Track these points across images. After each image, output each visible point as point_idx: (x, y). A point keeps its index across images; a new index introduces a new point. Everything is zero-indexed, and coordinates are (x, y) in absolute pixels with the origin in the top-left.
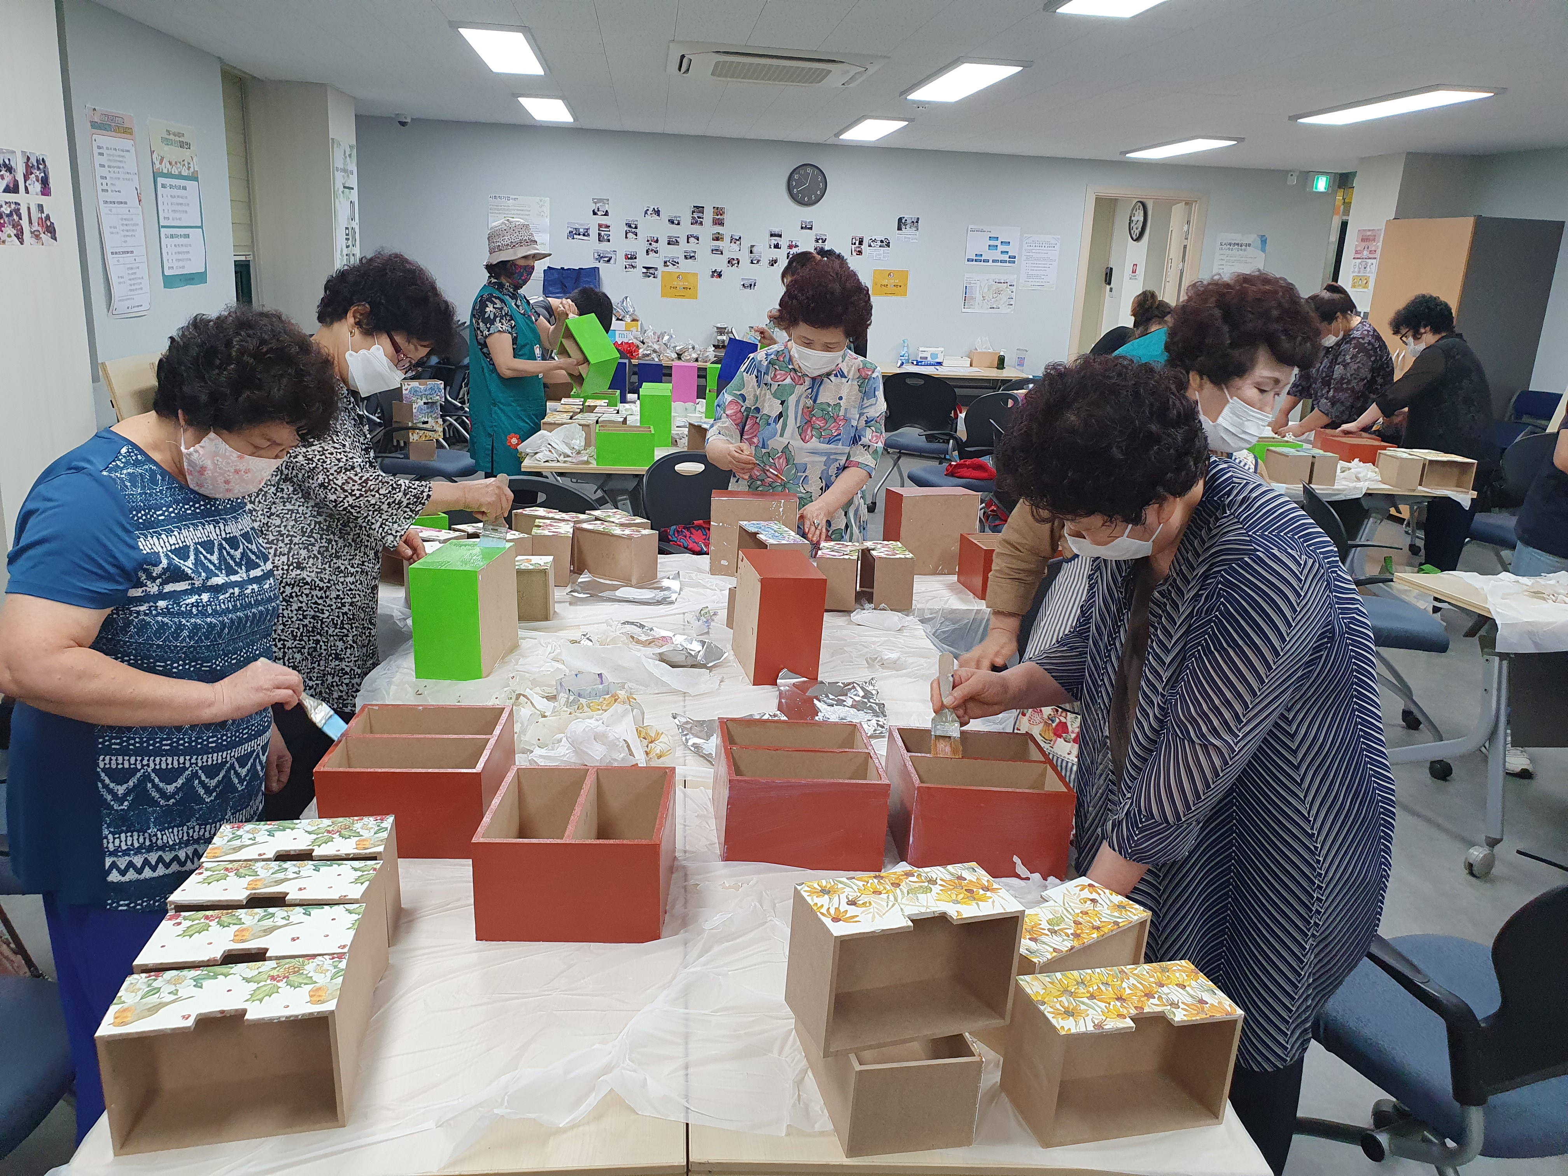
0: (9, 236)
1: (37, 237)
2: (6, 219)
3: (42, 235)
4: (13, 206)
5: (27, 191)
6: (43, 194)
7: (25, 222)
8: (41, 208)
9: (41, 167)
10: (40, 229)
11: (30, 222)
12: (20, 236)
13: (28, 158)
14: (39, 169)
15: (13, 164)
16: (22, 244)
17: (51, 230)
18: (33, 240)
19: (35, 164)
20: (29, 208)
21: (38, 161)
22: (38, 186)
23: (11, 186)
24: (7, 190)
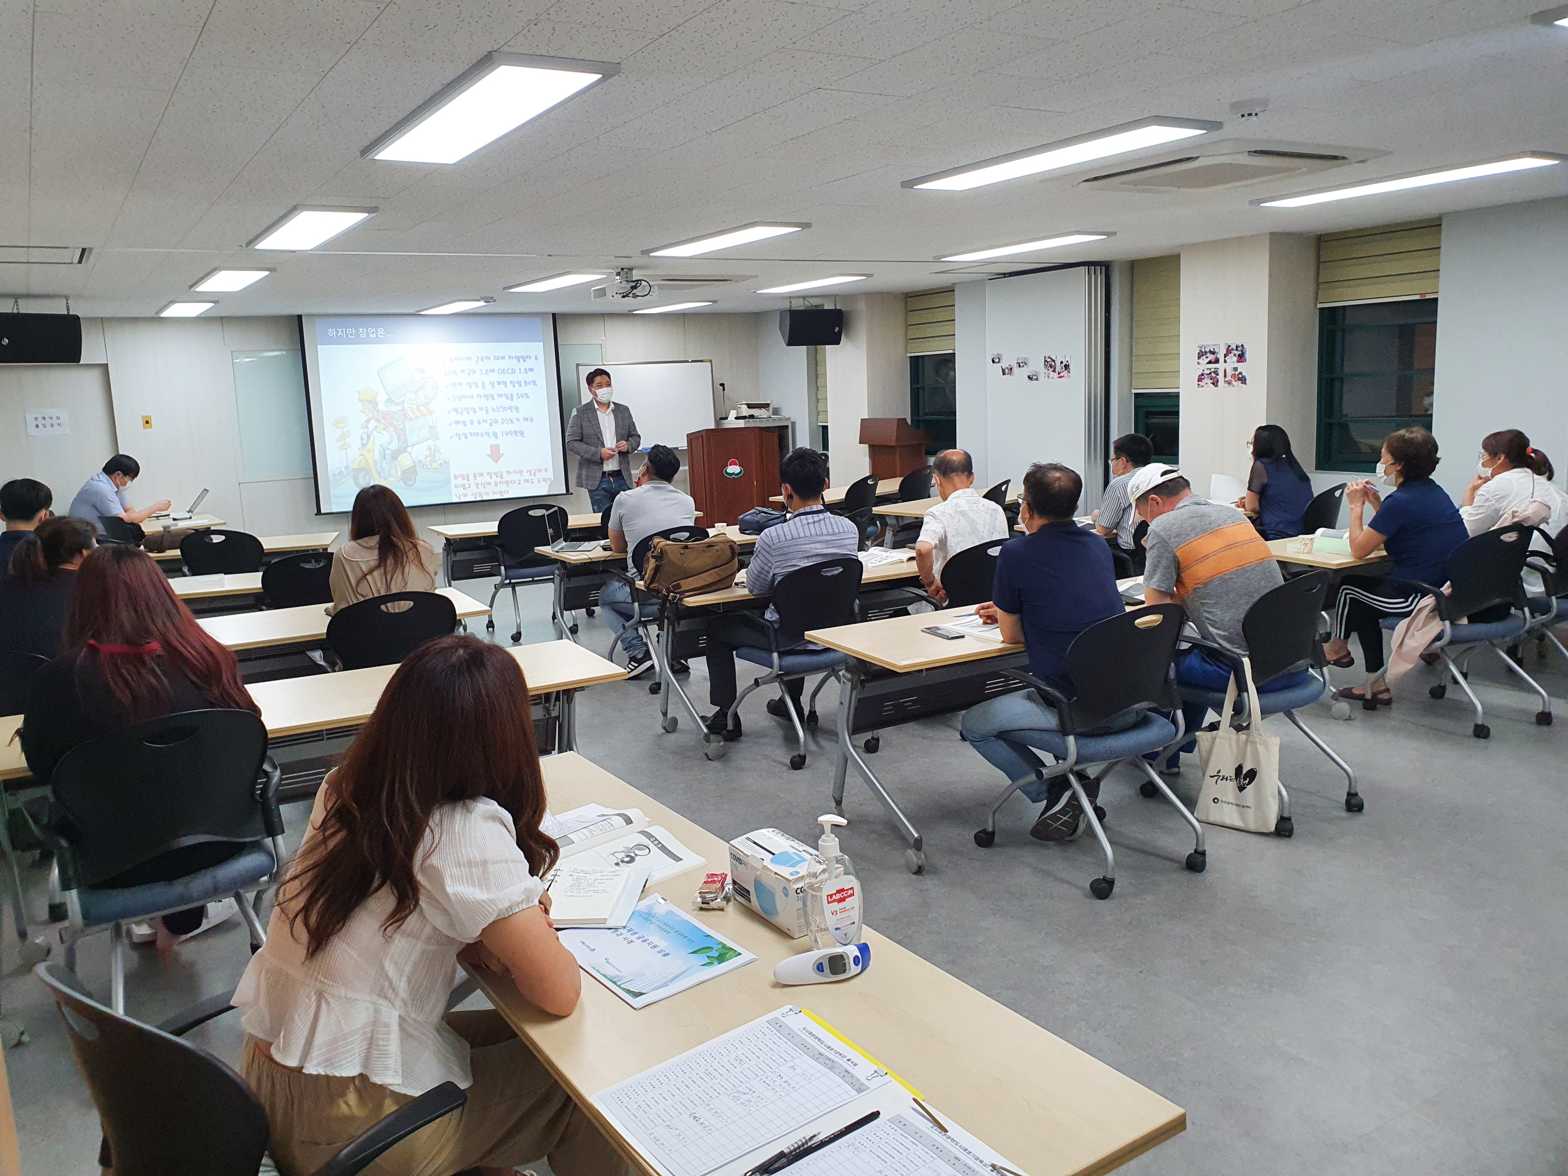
0: (1207, 383)
1: (1229, 383)
2: (1206, 376)
3: (1234, 383)
4: (1212, 370)
5: (1225, 361)
6: (1238, 362)
7: (1221, 377)
8: (1236, 369)
9: (1239, 349)
10: (1232, 379)
11: (1225, 376)
12: (1215, 383)
13: (1229, 346)
14: (1237, 350)
15: (1216, 350)
16: (1216, 386)
17: (1243, 380)
18: (1226, 385)
19: (1235, 348)
20: (1225, 371)
21: (1237, 347)
22: (1235, 359)
23: (1213, 360)
24: (1210, 362)
